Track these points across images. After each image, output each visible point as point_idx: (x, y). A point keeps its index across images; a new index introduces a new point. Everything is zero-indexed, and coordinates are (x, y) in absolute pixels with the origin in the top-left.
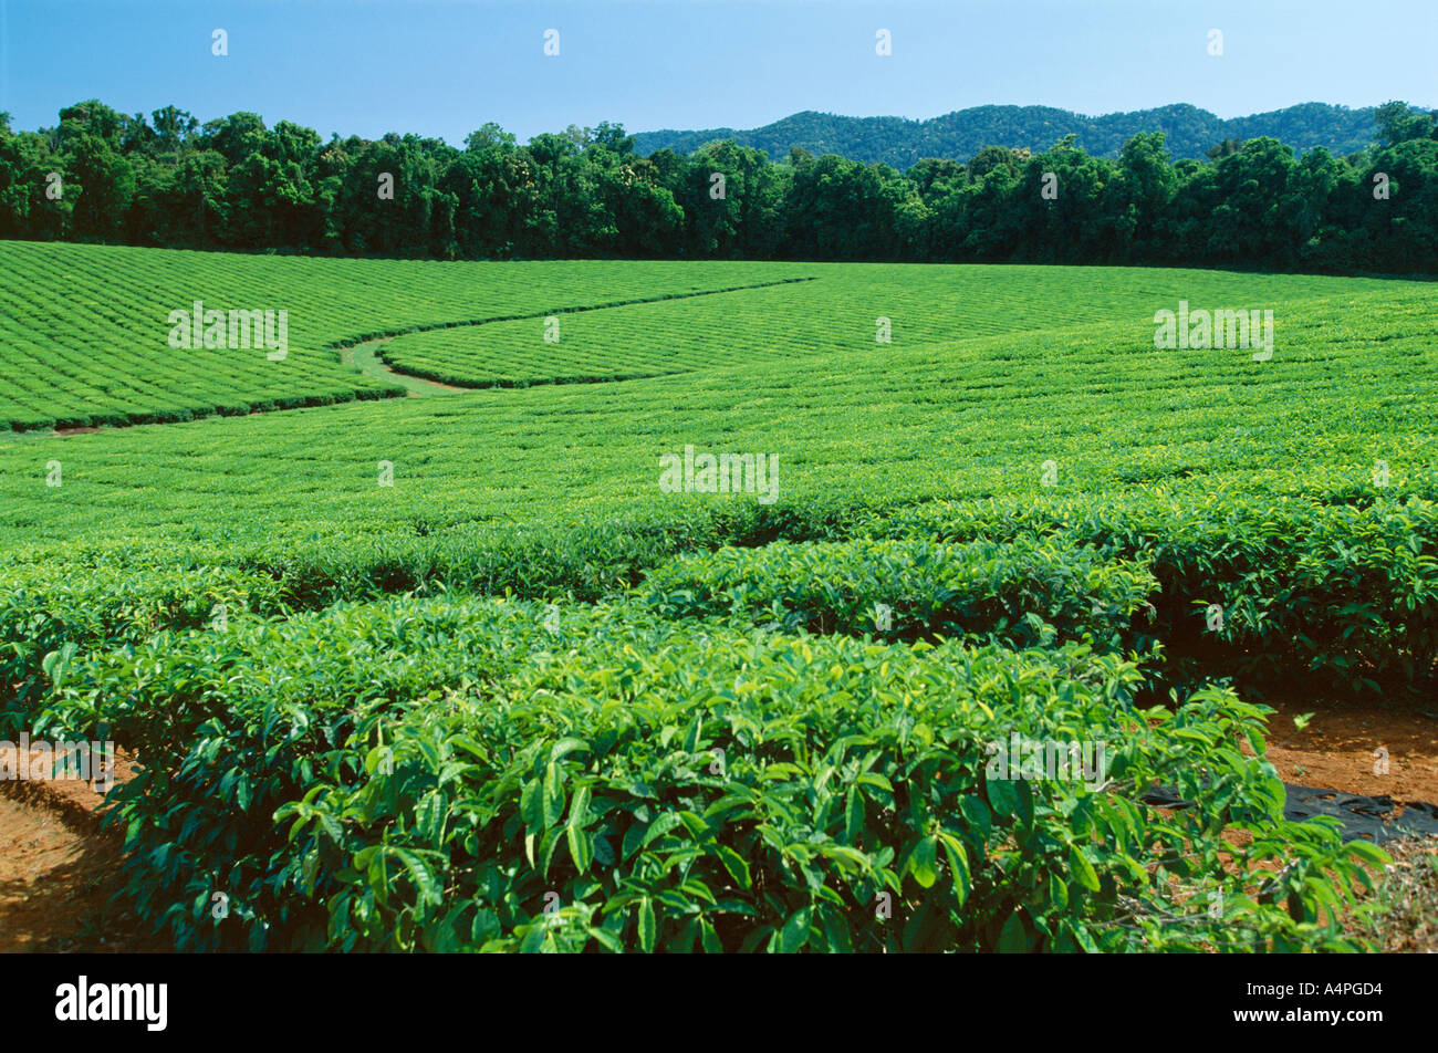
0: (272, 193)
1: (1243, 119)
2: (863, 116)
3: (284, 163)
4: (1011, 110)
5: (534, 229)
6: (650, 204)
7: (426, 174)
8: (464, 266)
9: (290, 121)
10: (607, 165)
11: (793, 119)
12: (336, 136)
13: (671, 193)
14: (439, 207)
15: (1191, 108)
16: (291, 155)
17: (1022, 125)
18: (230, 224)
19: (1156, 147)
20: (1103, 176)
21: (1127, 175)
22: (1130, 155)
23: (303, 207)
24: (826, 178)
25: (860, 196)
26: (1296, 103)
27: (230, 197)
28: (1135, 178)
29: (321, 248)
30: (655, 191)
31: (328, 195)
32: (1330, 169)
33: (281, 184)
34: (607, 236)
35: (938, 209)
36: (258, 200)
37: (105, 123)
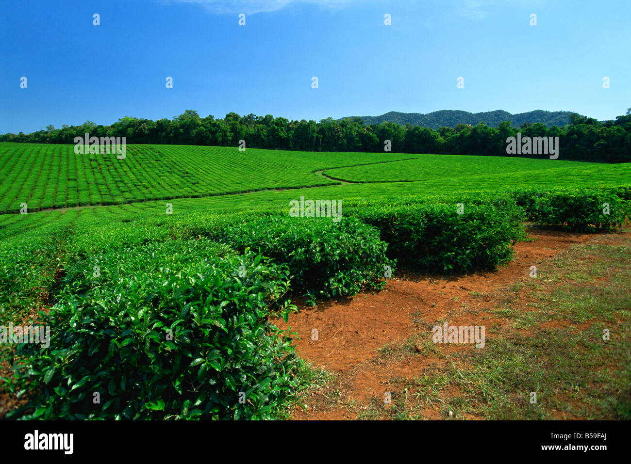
0: (278, 135)
1: (518, 114)
2: (408, 113)
3: (280, 127)
4: (451, 111)
5: (341, 144)
6: (370, 138)
7: (315, 130)
8: (325, 153)
9: (282, 117)
10: (359, 128)
11: (389, 113)
12: (292, 120)
13: (376, 136)
14: (317, 138)
15: (503, 111)
16: (282, 126)
17: (454, 115)
18: (267, 142)
19: (508, 125)
20: (493, 132)
21: (500, 132)
22: (501, 127)
23: (284, 138)
24: (417, 132)
25: (426, 137)
26: (534, 110)
27: (268, 136)
28: (502, 133)
29: (288, 149)
30: (372, 135)
31: (291, 135)
32: (558, 131)
33: (279, 133)
34: (359, 146)
35: (447, 140)
36: (274, 136)
37: (236, 117)
